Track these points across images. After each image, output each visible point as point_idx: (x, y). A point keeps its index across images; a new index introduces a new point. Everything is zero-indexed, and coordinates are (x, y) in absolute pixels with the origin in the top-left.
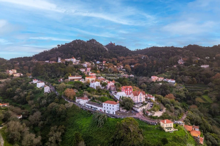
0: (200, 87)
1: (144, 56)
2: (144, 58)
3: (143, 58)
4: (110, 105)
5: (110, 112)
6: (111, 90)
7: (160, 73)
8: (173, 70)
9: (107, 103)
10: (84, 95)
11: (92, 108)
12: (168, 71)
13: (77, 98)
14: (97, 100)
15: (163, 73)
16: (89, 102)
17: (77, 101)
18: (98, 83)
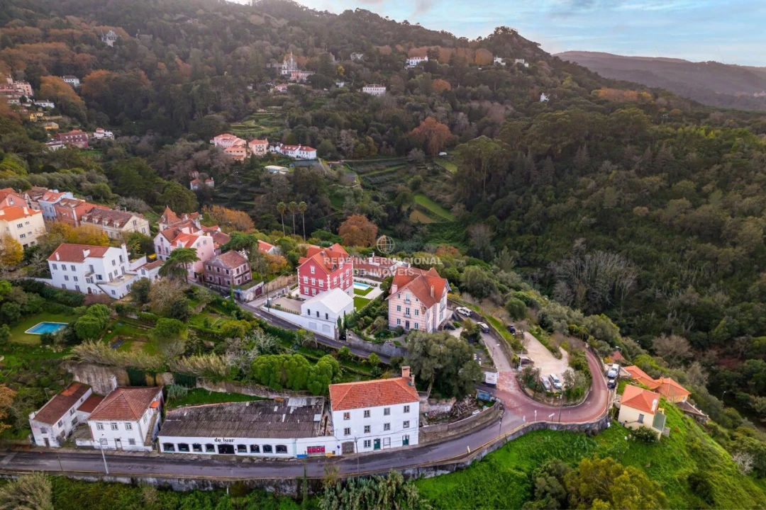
0: (391, 166)
1: (111, 33)
2: (118, 42)
3: (110, 43)
4: (385, 409)
5: (387, 442)
6: (229, 282)
7: (233, 117)
8: (281, 102)
9: (367, 406)
10: (74, 368)
11: (234, 453)
12: (260, 110)
13: (36, 418)
14: (221, 386)
15: (247, 118)
16: (167, 413)
17: (47, 435)
18: (120, 257)
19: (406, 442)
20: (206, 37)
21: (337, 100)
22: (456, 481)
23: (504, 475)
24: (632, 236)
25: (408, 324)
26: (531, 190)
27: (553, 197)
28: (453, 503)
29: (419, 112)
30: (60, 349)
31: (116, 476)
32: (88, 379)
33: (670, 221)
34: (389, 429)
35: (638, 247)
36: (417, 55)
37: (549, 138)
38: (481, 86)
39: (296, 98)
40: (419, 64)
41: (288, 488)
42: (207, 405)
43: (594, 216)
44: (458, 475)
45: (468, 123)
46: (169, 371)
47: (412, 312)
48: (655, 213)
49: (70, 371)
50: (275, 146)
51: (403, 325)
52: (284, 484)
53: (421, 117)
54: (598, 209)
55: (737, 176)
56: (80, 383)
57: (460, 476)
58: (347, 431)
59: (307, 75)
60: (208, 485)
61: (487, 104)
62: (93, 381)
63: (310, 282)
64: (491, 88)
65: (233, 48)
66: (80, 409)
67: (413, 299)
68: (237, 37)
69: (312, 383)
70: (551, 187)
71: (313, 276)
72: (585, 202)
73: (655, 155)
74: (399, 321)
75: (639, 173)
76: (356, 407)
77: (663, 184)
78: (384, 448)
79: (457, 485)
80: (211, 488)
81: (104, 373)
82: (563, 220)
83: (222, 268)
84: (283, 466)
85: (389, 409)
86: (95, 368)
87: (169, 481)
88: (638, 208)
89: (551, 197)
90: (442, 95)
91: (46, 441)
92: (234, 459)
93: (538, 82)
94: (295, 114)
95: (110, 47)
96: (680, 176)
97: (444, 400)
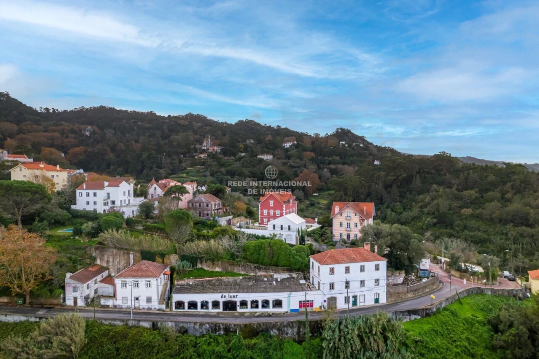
4: (361, 266)
5: (362, 300)
6: (208, 214)
7: (170, 172)
8: (203, 164)
9: (347, 263)
10: (98, 252)
11: (236, 310)
12: (189, 168)
13: (71, 277)
14: (217, 266)
15: (180, 172)
16: (176, 282)
17: (77, 294)
18: (129, 191)
19: (377, 301)
20: (151, 131)
21: (241, 162)
22: (429, 323)
23: (466, 321)
24: (465, 228)
25: (348, 236)
26: (385, 206)
27: (402, 209)
28: (433, 339)
29: (297, 169)
30: (86, 240)
31: (139, 321)
32: (108, 262)
33: (490, 216)
34: (364, 286)
35: (472, 234)
36: (289, 141)
37: (393, 173)
38: (334, 157)
39: (213, 161)
40: (291, 146)
41: (290, 331)
42: (207, 279)
43: (434, 218)
44: (428, 319)
45: (330, 176)
46: (176, 253)
47: (352, 226)
48: (478, 211)
49: (94, 254)
50: (202, 187)
51: (345, 237)
52: (286, 326)
53: (299, 171)
54: (436, 213)
55: (525, 188)
56: (100, 266)
57: (432, 319)
58: (332, 286)
59: (220, 148)
60: (220, 329)
61: (340, 166)
62: (111, 264)
63: (269, 213)
64: (341, 158)
65: (168, 137)
66: (102, 281)
67: (352, 215)
68: (171, 131)
69: (294, 258)
70: (399, 203)
71: (272, 208)
72: (426, 210)
73: (466, 179)
74: (341, 235)
75: (458, 190)
76: (339, 263)
77: (477, 195)
78: (360, 304)
79: (430, 326)
80: (222, 332)
81: (122, 255)
82: (413, 222)
83: (203, 203)
84: (281, 317)
85: (364, 266)
86: (115, 251)
87: (185, 325)
88: (464, 209)
89: (400, 209)
90: (310, 160)
91: (75, 299)
92: (237, 314)
93: (370, 154)
94: (214, 169)
95: (87, 136)
96: (487, 190)
97: (398, 272)
